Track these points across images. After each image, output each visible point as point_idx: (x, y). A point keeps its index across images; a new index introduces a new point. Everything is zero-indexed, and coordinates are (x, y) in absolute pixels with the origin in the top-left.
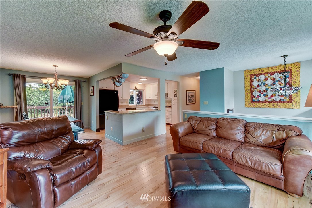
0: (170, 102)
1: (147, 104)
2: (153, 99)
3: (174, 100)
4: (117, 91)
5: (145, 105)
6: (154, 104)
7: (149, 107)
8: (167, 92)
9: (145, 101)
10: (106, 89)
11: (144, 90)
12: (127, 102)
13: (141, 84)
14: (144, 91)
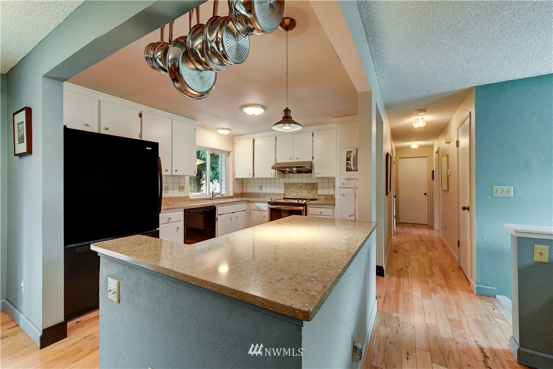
0: (314, 187)
1: (239, 191)
2: (258, 179)
3: (345, 181)
4: (155, 146)
5: (231, 194)
6: (260, 192)
7: (248, 202)
8: (311, 160)
9: (233, 185)
10: (103, 132)
11: (228, 153)
12: (184, 187)
13: (226, 132)
14: (231, 155)
